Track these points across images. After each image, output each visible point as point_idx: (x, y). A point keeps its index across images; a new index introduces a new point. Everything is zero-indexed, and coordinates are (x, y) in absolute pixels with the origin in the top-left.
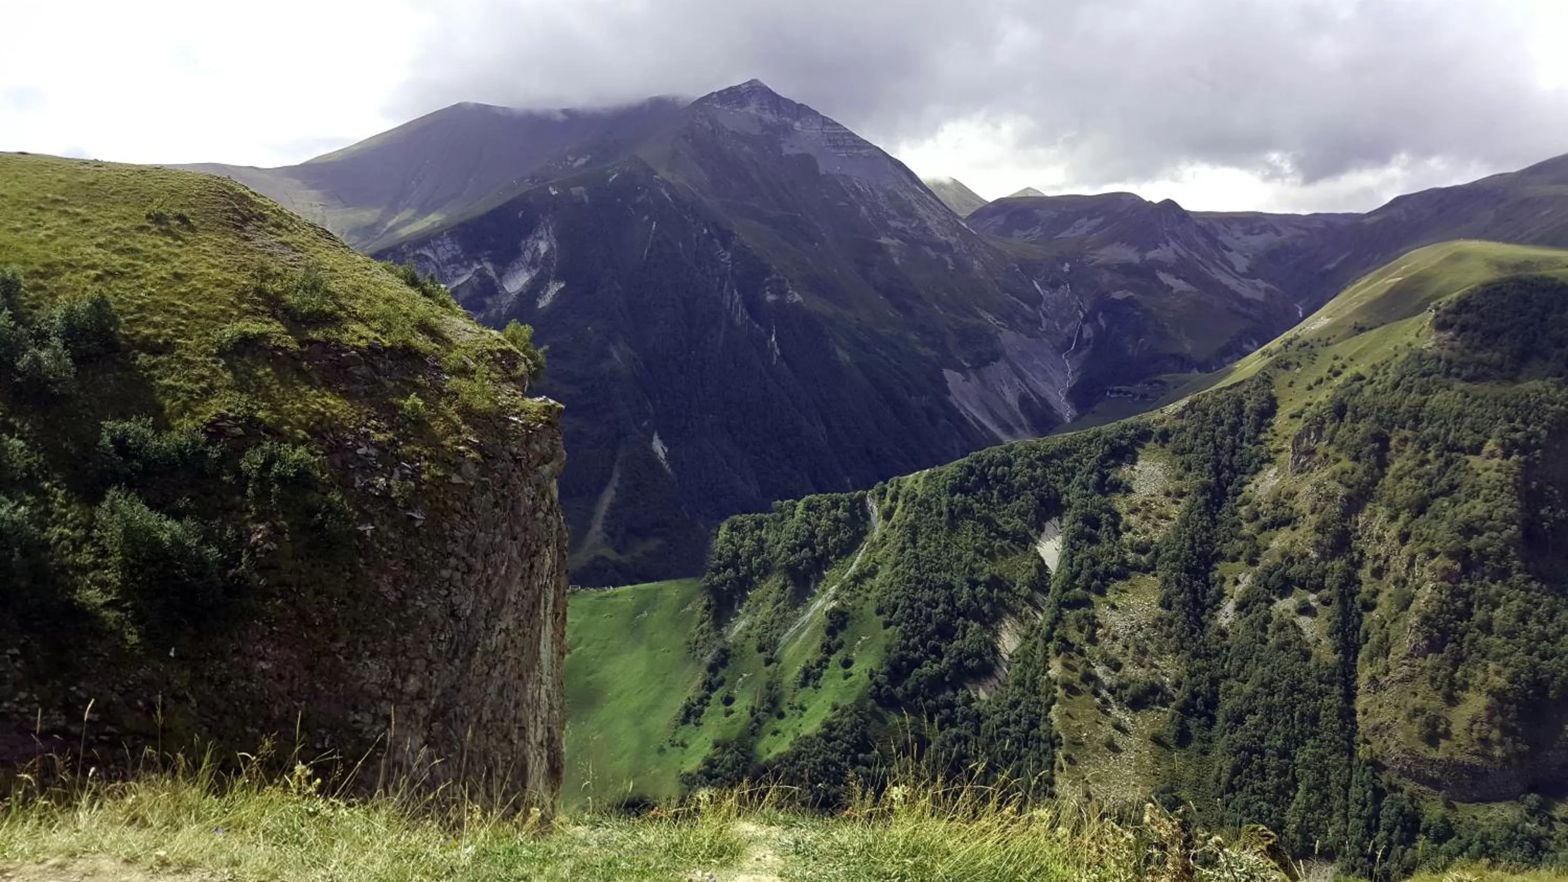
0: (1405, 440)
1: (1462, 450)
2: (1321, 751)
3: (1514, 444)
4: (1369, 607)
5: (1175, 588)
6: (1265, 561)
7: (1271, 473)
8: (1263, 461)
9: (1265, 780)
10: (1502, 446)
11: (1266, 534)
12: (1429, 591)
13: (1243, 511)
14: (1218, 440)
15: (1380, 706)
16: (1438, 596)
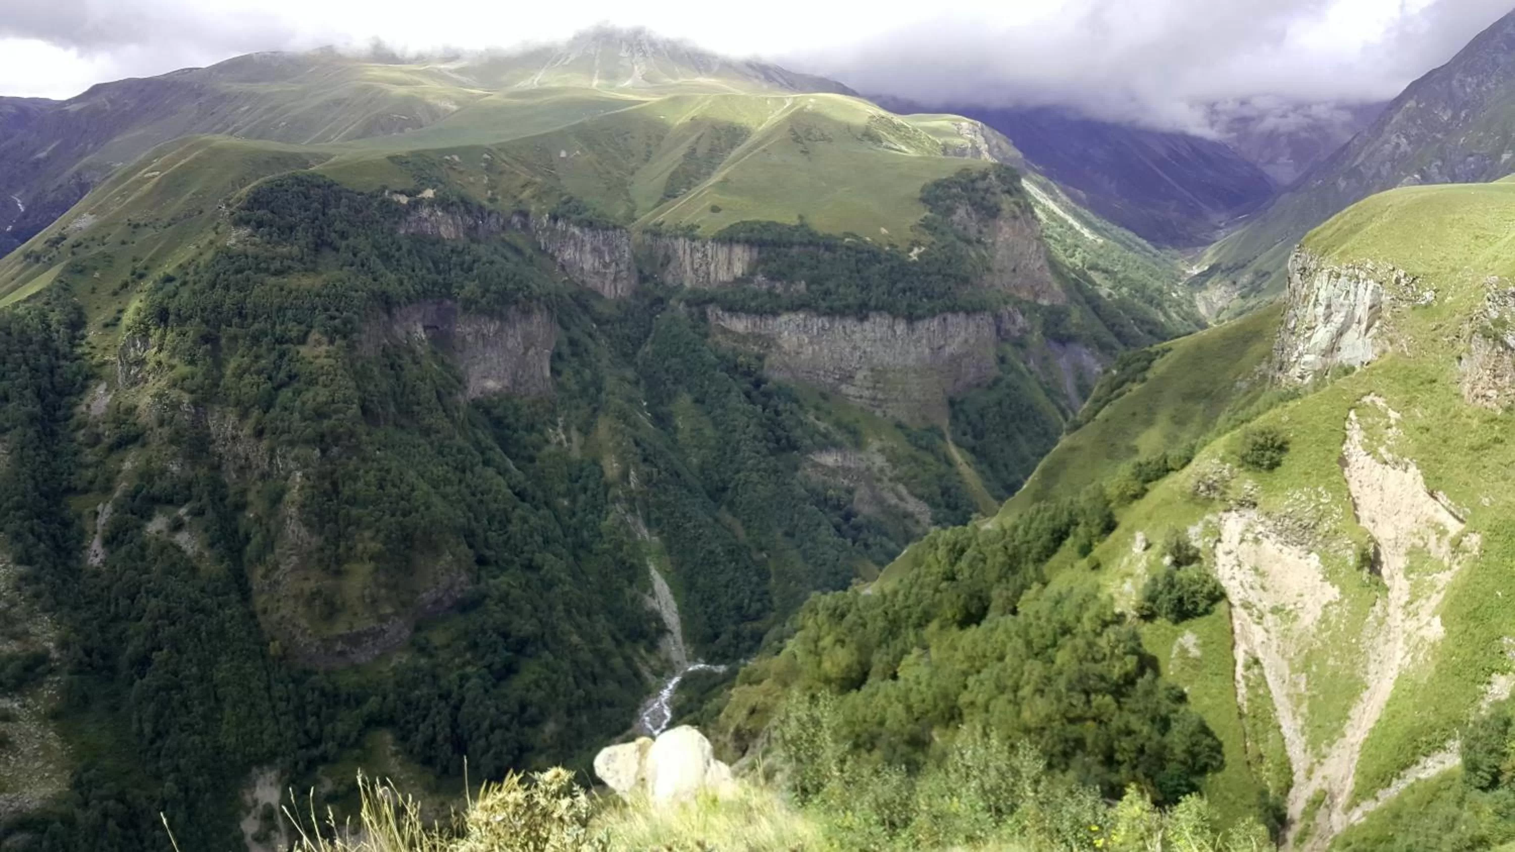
0: (234, 339)
1: (290, 341)
2: (235, 663)
3: (336, 330)
4: (241, 507)
5: (31, 539)
6: (122, 487)
7: (101, 389)
8: (87, 378)
9: (190, 713)
10: (326, 333)
11: (115, 456)
12: (298, 480)
13: (80, 435)
14: (32, 362)
15: (278, 601)
16: (308, 483)
